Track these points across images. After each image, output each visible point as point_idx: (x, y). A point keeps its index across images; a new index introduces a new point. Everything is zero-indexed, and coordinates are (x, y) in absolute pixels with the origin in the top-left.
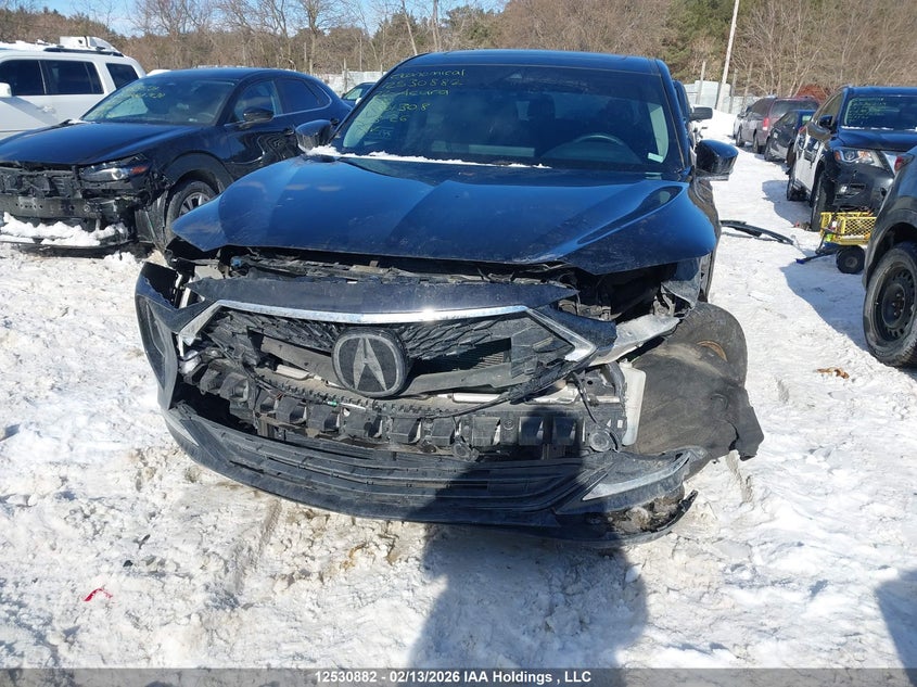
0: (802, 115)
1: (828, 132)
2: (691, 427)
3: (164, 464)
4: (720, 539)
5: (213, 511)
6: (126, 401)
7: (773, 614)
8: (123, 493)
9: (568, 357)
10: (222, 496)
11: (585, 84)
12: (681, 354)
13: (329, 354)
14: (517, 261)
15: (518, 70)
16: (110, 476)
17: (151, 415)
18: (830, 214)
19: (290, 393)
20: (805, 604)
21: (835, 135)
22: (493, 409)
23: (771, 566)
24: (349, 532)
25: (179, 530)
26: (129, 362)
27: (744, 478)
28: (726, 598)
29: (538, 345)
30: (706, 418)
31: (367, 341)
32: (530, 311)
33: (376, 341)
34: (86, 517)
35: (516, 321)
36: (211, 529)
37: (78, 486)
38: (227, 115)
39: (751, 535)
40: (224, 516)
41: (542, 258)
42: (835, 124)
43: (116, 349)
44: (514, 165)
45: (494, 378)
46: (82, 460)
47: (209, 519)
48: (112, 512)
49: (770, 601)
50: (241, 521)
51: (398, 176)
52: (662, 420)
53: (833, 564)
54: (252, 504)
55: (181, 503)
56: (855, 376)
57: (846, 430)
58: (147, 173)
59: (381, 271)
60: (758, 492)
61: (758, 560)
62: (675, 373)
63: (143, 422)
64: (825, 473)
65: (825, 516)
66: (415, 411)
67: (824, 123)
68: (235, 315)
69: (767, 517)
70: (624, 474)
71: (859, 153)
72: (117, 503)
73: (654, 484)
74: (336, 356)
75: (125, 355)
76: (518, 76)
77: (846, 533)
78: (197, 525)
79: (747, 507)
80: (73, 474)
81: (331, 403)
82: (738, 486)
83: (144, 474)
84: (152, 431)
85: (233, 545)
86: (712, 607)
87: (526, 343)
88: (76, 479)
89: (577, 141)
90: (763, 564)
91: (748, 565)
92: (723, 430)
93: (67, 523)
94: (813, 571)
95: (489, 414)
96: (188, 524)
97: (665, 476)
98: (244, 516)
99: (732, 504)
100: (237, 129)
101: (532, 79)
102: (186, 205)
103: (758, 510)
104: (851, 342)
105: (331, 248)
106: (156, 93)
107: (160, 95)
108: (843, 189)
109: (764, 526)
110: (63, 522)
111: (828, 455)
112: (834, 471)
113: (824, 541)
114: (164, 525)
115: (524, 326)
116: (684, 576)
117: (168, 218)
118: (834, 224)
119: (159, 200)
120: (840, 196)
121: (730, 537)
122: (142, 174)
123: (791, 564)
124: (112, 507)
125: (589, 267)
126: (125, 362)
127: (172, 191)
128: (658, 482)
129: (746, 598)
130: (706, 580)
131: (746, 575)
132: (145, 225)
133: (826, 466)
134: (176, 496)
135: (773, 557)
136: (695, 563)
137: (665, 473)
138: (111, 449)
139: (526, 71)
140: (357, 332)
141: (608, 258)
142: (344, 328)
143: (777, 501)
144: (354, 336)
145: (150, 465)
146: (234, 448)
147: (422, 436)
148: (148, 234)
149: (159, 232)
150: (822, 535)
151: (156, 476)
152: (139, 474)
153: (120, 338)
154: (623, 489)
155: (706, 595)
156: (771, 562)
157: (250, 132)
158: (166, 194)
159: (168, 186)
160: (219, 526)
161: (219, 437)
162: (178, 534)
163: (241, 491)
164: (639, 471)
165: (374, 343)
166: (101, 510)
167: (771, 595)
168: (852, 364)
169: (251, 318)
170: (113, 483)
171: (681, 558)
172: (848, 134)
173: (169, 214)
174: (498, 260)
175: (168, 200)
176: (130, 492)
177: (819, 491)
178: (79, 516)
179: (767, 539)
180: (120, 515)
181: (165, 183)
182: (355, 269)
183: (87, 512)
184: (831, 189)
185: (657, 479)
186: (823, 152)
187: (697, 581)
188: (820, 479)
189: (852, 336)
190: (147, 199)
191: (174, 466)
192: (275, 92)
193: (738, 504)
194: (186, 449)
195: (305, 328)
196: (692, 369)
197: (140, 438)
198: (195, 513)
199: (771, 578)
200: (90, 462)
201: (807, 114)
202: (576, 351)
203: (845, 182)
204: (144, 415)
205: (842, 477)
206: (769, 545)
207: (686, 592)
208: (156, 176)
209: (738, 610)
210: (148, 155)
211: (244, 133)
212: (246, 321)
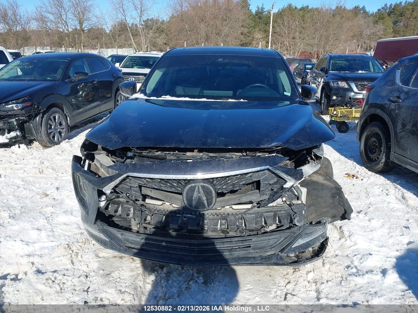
0: (305, 65)
1: (324, 74)
2: (325, 210)
3: (81, 250)
4: (337, 255)
5: (116, 270)
6: (50, 220)
7: (372, 286)
8: (66, 267)
9: (284, 186)
10: (117, 263)
11: (251, 63)
12: (316, 178)
13: (181, 194)
14: (262, 146)
15: (221, 57)
16: (57, 259)
17: (65, 226)
18: (333, 109)
19: (156, 212)
20: (382, 280)
21: (327, 75)
22: (251, 211)
23: (362, 265)
24: (183, 273)
25: (104, 282)
26: (43, 200)
27: (338, 227)
28: (352, 282)
29: (271, 182)
30: (332, 206)
31: (200, 187)
32: (271, 168)
33: (204, 186)
34: (53, 282)
35: (262, 172)
36: (118, 280)
37: (42, 266)
38: (66, 76)
39: (348, 252)
40: (122, 273)
41: (273, 144)
42: (327, 70)
43: (33, 194)
44: (230, 100)
45: (252, 198)
46: (38, 253)
47: (115, 275)
48: (65, 277)
49: (369, 280)
50: (131, 274)
51: (186, 108)
52: (312, 208)
53: (386, 261)
54: (133, 265)
55: (99, 269)
56: (362, 178)
57: (368, 202)
58: (31, 105)
59: (201, 154)
60: (346, 234)
61: (356, 263)
62: (317, 187)
63: (62, 230)
64: (367, 221)
65: (374, 240)
66: (218, 215)
67: (322, 70)
68: (132, 179)
69: (353, 244)
70: (307, 234)
71: (339, 82)
72: (65, 272)
73: (319, 237)
74: (184, 194)
75: (39, 197)
76: (220, 60)
77: (385, 247)
78: (111, 279)
79: (343, 240)
80: (36, 260)
81: (178, 215)
82: (336, 231)
83: (73, 256)
84: (68, 234)
85: (133, 286)
86: (347, 286)
87: (266, 181)
88: (38, 262)
89: (248, 87)
90: (359, 264)
91: (352, 266)
92: (339, 210)
93: (46, 286)
94: (379, 265)
95: (251, 214)
96: (107, 278)
97: (322, 233)
98: (132, 271)
99: (336, 239)
100: (71, 82)
101: (228, 61)
102: (51, 120)
103: (348, 241)
104: (355, 163)
105: (177, 145)
106: (28, 66)
107: (30, 67)
108: (334, 98)
109: (352, 248)
110: (44, 286)
111: (366, 214)
112: (372, 221)
113: (378, 251)
114: (95, 281)
115: (265, 174)
116: (330, 274)
117: (43, 126)
118: (335, 113)
119: (38, 118)
120: (334, 100)
121: (340, 254)
122: (28, 106)
123: (370, 263)
124: (64, 275)
125: (293, 147)
126: (40, 200)
127: (44, 113)
128: (320, 235)
129: (360, 281)
130: (340, 275)
131: (354, 270)
132: (30, 130)
133: (367, 218)
134: (94, 265)
135: (362, 261)
136: (333, 268)
137: (322, 231)
138: (51, 245)
139: (224, 57)
140: (195, 183)
141: (299, 143)
142: (188, 181)
143: (356, 236)
144: (193, 185)
145: (74, 251)
146: (127, 240)
147: (221, 226)
148: (32, 134)
149: (38, 133)
150: (377, 249)
151: (79, 257)
152: (71, 257)
153: (33, 188)
154: (308, 240)
155: (343, 281)
156: (361, 263)
157: (77, 83)
158: (41, 115)
159: (42, 111)
160: (121, 278)
161: (120, 236)
162: (104, 285)
163: (125, 259)
164: (313, 232)
165: (203, 187)
166: (60, 277)
167: (368, 278)
168: (359, 173)
169: (141, 180)
170: (59, 263)
171: (327, 266)
172: (333, 74)
173: (43, 124)
174: (254, 146)
175: (42, 118)
176: (69, 266)
177: (368, 230)
178: (50, 282)
179: (356, 253)
180: (70, 278)
181: (40, 110)
182: (188, 154)
183: (53, 279)
184: (328, 97)
185: (319, 234)
186: (323, 82)
187: (337, 275)
188: (367, 224)
189: (355, 161)
190: (31, 117)
191: (87, 250)
192: (86, 63)
193: (338, 239)
194: (101, 243)
195: (168, 182)
196: (323, 185)
197: (63, 238)
198: (108, 273)
199: (365, 270)
200: (43, 253)
201: (308, 64)
202: (287, 183)
203: (335, 95)
204: (61, 226)
205: (374, 223)
206: (358, 256)
207: (334, 281)
208: (36, 106)
209: (358, 286)
210: (32, 97)
211: (74, 84)
212: (139, 181)
